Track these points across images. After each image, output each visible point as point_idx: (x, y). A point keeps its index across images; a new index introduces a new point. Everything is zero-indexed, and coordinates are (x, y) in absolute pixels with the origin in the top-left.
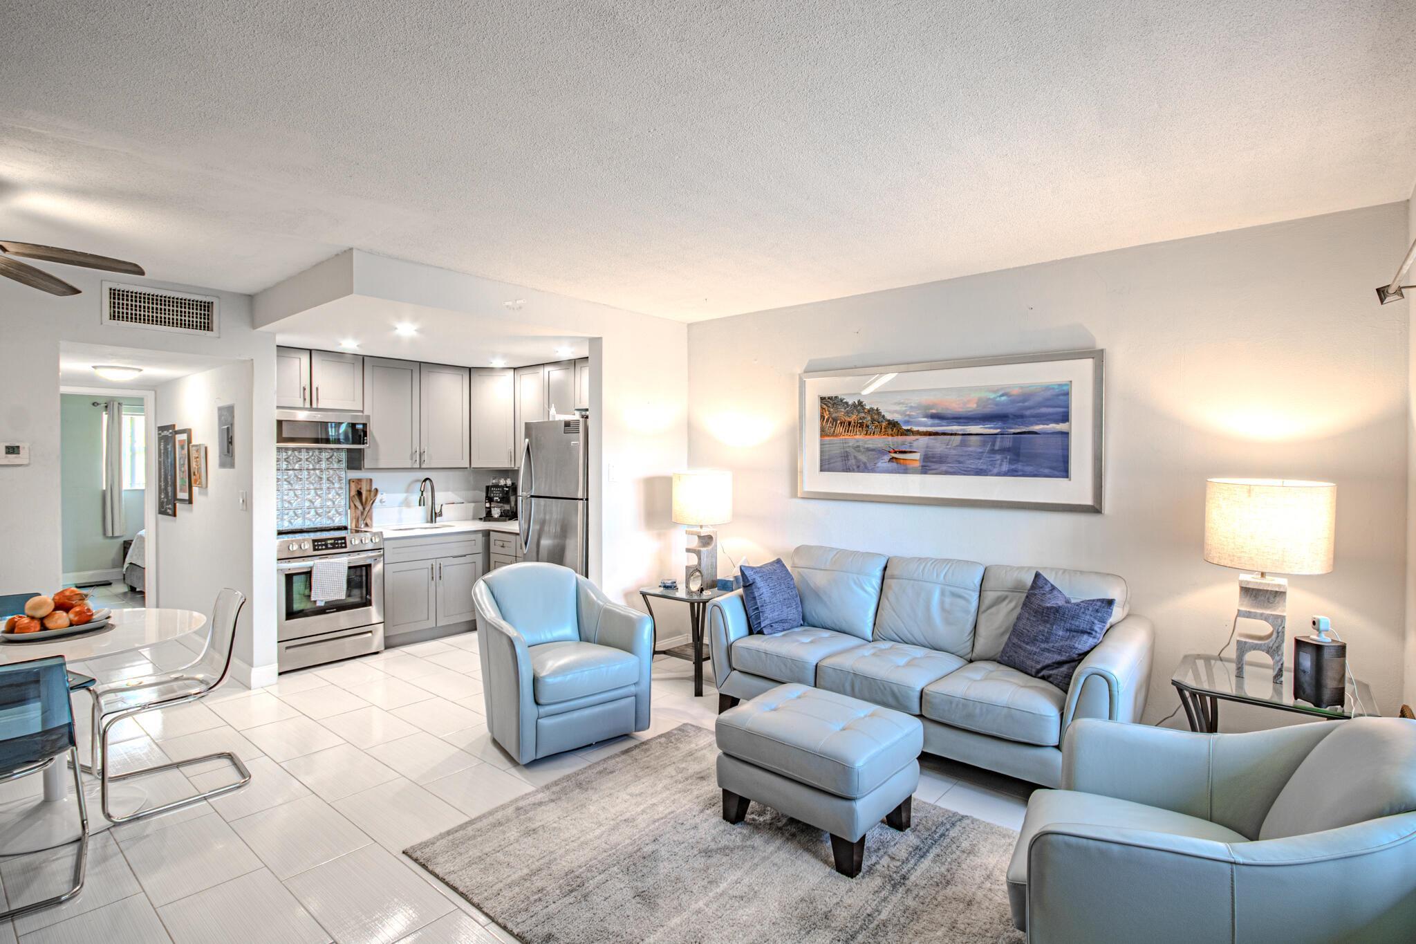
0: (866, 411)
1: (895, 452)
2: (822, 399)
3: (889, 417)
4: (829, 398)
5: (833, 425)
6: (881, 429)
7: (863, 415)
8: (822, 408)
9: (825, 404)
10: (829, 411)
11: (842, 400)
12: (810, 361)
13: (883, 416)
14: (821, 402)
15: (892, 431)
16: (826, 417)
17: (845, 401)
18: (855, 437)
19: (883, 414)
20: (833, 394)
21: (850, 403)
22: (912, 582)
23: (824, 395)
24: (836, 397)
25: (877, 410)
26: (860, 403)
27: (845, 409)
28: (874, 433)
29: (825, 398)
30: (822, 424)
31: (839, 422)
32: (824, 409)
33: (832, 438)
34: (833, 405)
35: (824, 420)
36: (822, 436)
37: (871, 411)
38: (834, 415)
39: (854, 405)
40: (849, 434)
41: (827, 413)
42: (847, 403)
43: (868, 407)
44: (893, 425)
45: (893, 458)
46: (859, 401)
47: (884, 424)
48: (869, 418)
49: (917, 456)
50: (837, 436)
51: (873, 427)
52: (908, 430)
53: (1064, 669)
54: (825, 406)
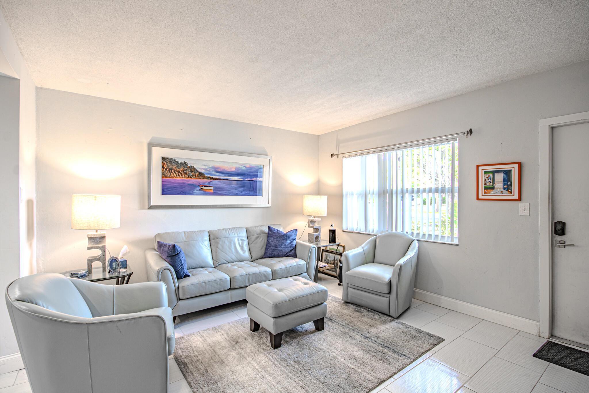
0: (188, 167)
1: (203, 186)
2: (163, 158)
3: (199, 170)
4: (167, 158)
5: (169, 172)
6: (196, 176)
7: (186, 168)
8: (163, 163)
9: (165, 161)
10: (167, 165)
11: (175, 160)
12: (153, 137)
13: (197, 170)
14: (162, 159)
15: (201, 177)
16: (165, 168)
17: (176, 161)
18: (182, 178)
19: (196, 169)
20: (170, 157)
21: (180, 162)
22: (226, 238)
23: (164, 156)
24: (172, 159)
25: (194, 167)
26: (185, 163)
27: (177, 165)
28: (192, 177)
29: (165, 158)
30: (163, 171)
31: (173, 171)
32: (164, 163)
33: (169, 178)
34: (170, 162)
35: (164, 169)
36: (162, 177)
37: (190, 167)
38: (170, 167)
39: (182, 164)
40: (179, 177)
41: (166, 165)
42: (178, 162)
43: (189, 165)
44: (201, 174)
45: (202, 189)
46: (184, 162)
47: (197, 174)
48: (190, 170)
49: (212, 188)
50: (171, 177)
51: (192, 175)
52: (208, 177)
53: (293, 251)
54: (164, 162)
